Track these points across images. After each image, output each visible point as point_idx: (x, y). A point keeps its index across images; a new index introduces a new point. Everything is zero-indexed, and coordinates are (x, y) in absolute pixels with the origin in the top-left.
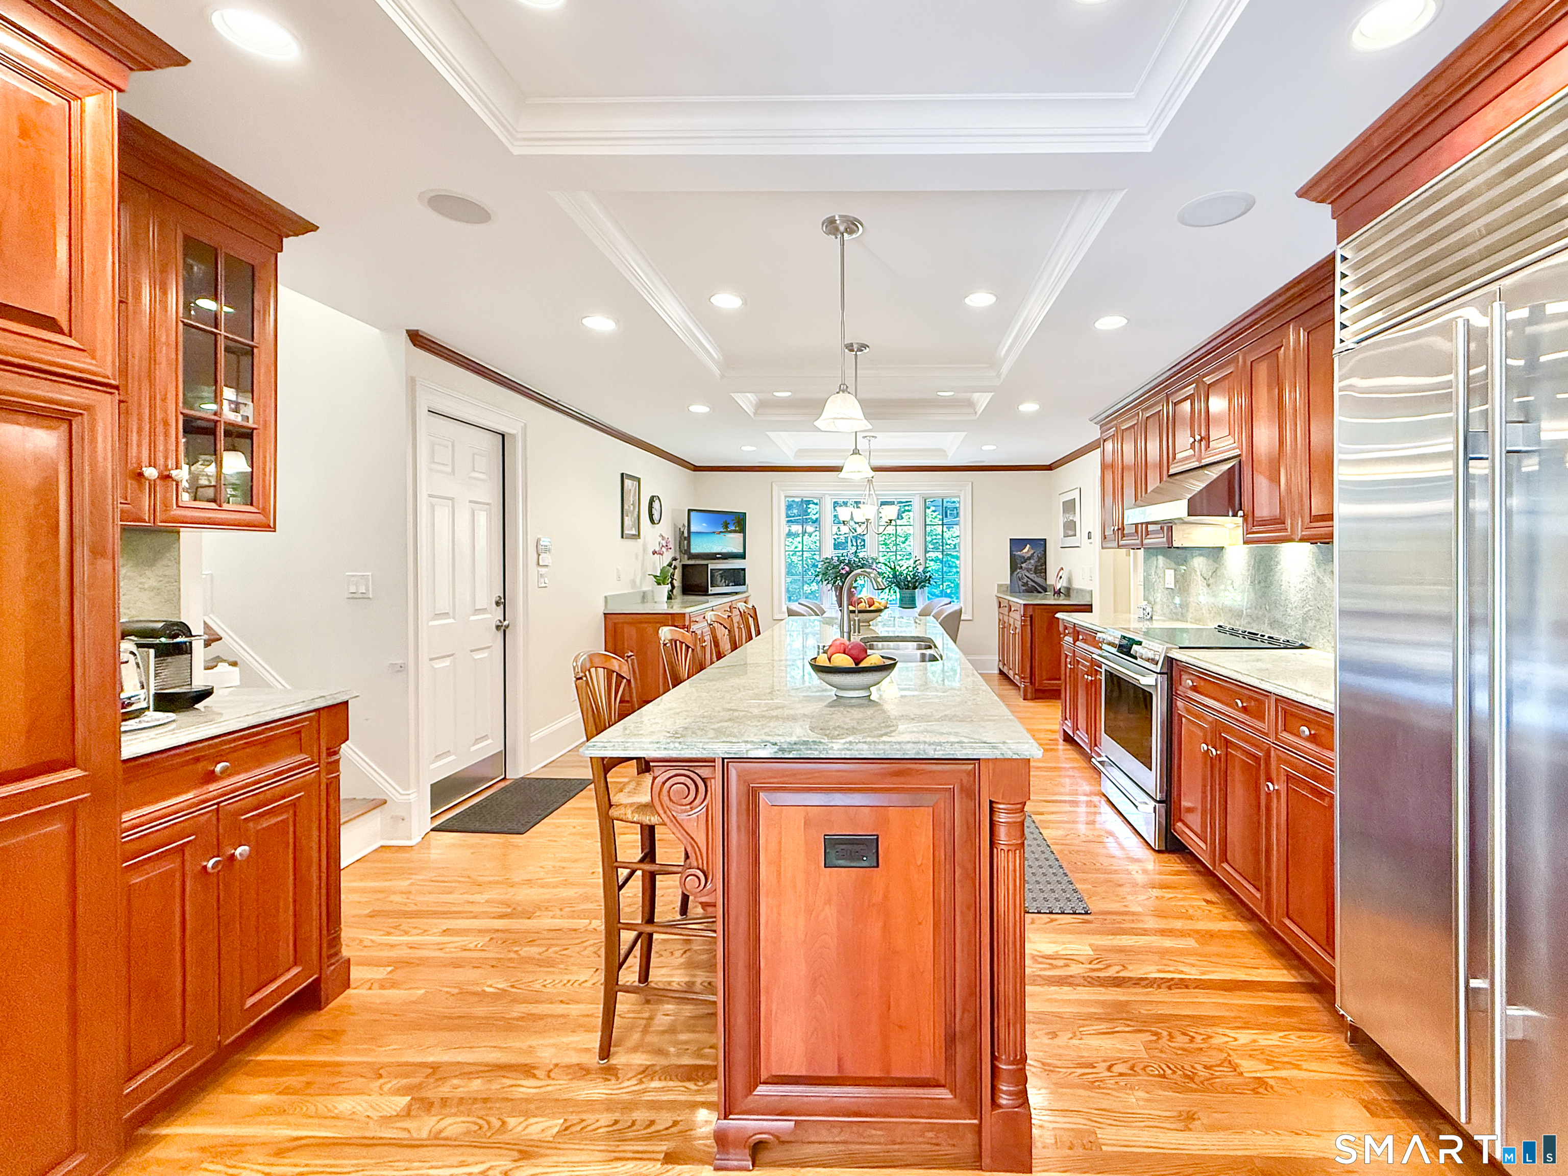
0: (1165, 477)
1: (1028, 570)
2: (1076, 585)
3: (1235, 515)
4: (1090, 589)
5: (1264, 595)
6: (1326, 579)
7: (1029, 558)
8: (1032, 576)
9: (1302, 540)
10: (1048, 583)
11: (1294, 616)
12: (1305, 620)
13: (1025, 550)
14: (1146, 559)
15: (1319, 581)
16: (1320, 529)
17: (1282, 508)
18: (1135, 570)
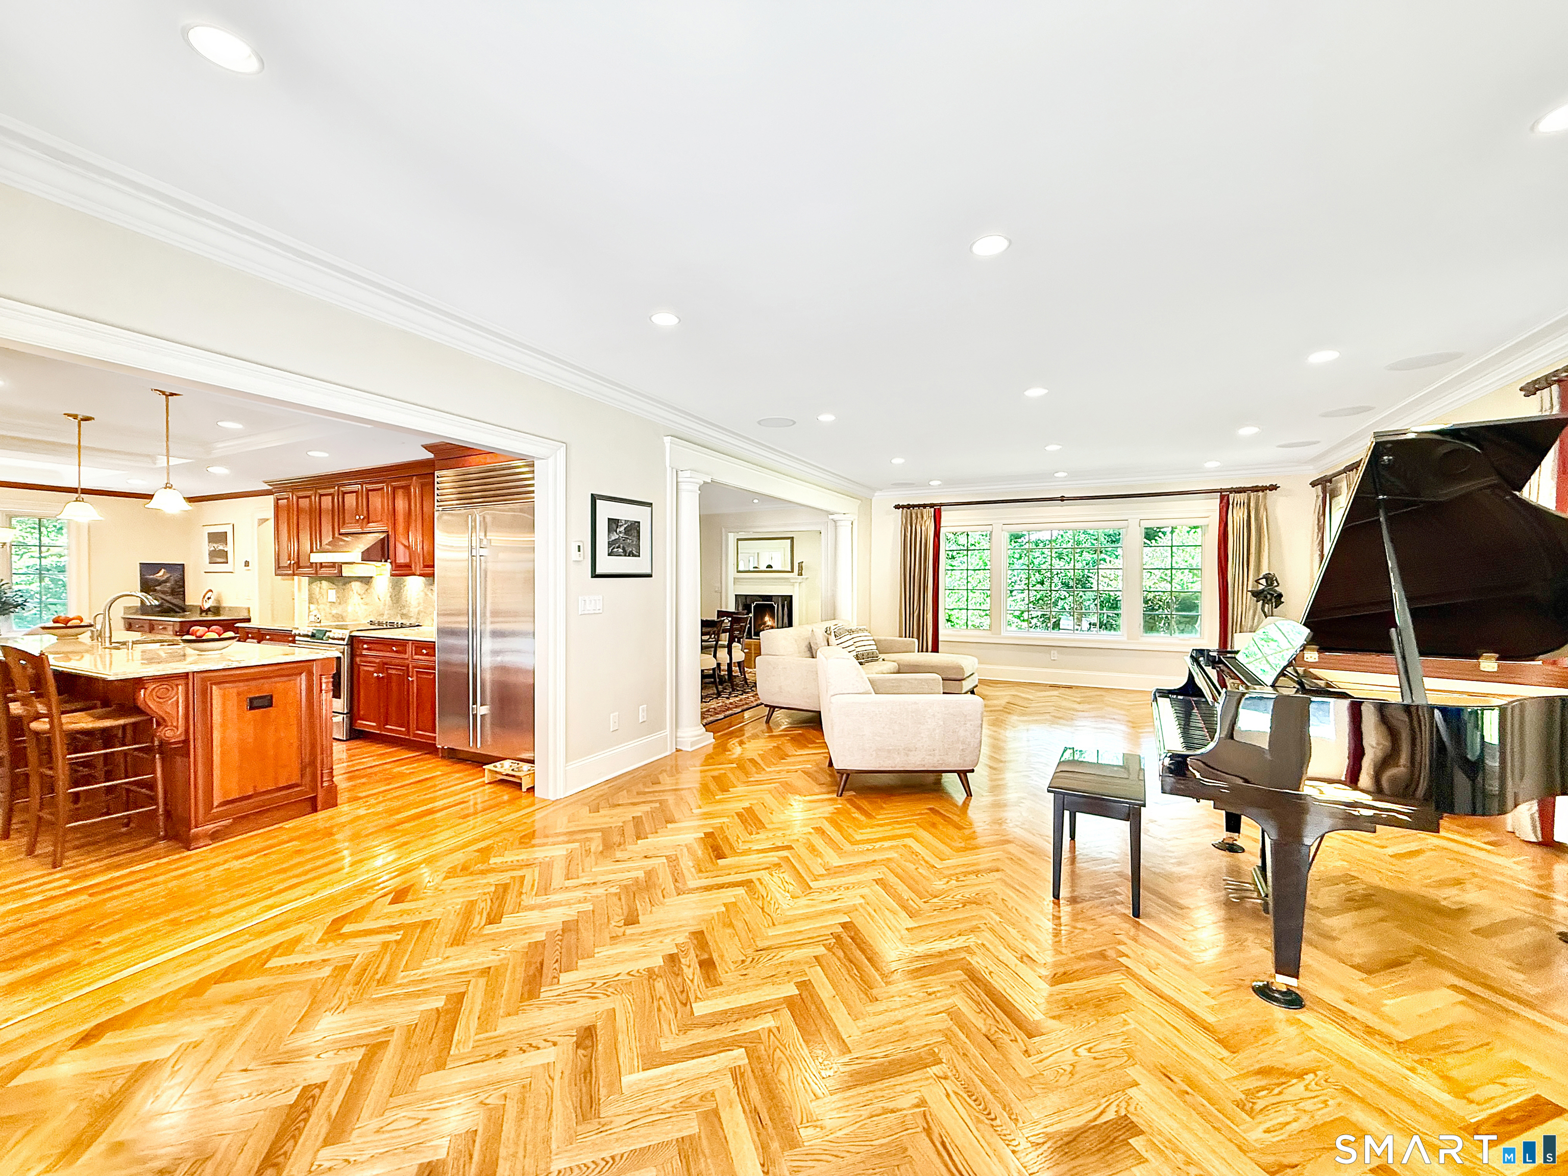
0: (337, 535)
1: (164, 592)
2: (226, 603)
3: (386, 561)
4: (247, 606)
5: (397, 602)
6: (429, 593)
7: (165, 581)
8: (168, 598)
9: (421, 575)
10: (187, 603)
11: (413, 611)
12: (419, 614)
13: (161, 573)
14: (310, 583)
15: (426, 595)
16: (428, 570)
17: (410, 560)
18: (300, 589)
